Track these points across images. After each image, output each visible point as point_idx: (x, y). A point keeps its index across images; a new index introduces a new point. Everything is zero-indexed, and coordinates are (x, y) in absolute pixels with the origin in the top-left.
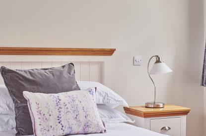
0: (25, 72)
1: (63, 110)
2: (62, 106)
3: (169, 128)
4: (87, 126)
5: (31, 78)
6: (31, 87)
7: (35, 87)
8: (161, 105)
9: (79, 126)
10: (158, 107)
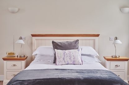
0: (59, 43)
1: (66, 56)
2: (66, 54)
3: (119, 66)
4: (74, 62)
5: (60, 45)
6: (60, 48)
7: (61, 48)
8: (118, 57)
9: (71, 62)
10: (116, 57)
